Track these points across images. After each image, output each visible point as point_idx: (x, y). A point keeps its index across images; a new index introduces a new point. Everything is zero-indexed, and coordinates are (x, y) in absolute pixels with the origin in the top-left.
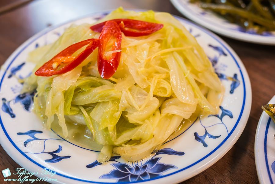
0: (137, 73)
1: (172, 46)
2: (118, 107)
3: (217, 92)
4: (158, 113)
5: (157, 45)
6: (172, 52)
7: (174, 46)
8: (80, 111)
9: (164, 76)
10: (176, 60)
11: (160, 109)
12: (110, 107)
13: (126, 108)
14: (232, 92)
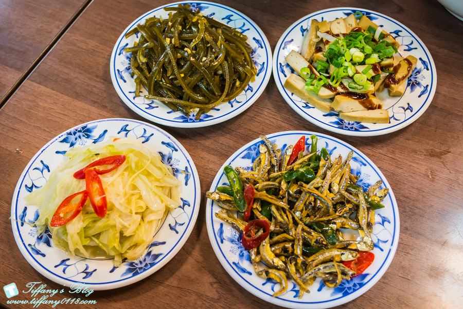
0: (120, 204)
1: (136, 171)
2: (116, 230)
3: (177, 187)
4: (142, 223)
5: (126, 174)
6: (138, 175)
7: (138, 170)
8: (91, 239)
9: (138, 196)
10: (142, 179)
11: (142, 218)
12: (111, 233)
13: (121, 229)
14: (186, 184)
